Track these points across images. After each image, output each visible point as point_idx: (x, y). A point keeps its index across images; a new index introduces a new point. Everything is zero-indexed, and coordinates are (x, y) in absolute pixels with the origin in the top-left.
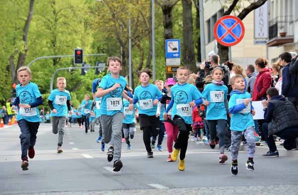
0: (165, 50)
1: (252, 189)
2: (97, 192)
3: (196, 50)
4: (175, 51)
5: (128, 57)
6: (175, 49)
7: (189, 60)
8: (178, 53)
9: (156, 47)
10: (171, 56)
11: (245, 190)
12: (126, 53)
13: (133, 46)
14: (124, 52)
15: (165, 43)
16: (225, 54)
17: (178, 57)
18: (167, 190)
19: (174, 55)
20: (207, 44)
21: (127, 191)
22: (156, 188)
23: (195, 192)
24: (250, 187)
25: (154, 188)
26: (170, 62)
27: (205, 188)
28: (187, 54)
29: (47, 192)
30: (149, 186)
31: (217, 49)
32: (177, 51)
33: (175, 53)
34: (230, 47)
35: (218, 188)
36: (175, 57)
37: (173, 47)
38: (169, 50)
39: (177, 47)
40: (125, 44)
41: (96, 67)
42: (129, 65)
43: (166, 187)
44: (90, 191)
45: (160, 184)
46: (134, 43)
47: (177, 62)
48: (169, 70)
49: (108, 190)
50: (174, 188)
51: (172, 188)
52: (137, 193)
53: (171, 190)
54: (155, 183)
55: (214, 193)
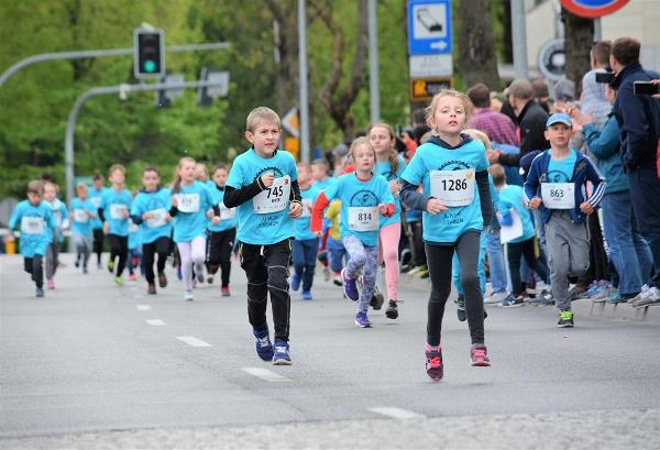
0: (407, 31)
1: (653, 416)
2: (232, 430)
3: (498, 29)
4: (436, 34)
5: (297, 53)
6: (437, 28)
7: (478, 59)
8: (446, 40)
9: (379, 22)
10: (424, 48)
11: (634, 418)
12: (289, 42)
13: (310, 20)
14: (283, 38)
15: (405, 9)
16: (583, 39)
17: (446, 51)
18: (421, 421)
19: (434, 46)
20: (530, 11)
21: (312, 426)
22: (391, 418)
23: (497, 425)
24: (649, 411)
25: (386, 418)
26: (420, 67)
27: (523, 415)
28: (471, 43)
29: (96, 432)
30: (371, 413)
31: (561, 26)
32: (442, 34)
33: (437, 40)
34: (599, 18)
35: (559, 415)
36: (436, 52)
37: (430, 23)
38: (420, 32)
39: (442, 21)
40: (288, 14)
41: (202, 83)
42: (298, 75)
43: (417, 415)
44: (213, 427)
45: (401, 407)
46: (312, 11)
47: (443, 65)
48: (420, 89)
49: (261, 424)
50: (441, 415)
51: (433, 417)
52: (340, 429)
53: (433, 421)
54: (388, 405)
55: (547, 427)
